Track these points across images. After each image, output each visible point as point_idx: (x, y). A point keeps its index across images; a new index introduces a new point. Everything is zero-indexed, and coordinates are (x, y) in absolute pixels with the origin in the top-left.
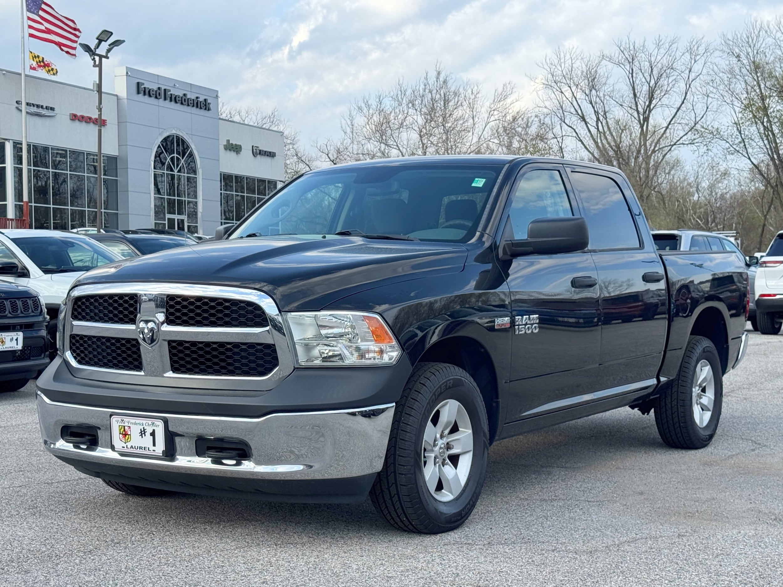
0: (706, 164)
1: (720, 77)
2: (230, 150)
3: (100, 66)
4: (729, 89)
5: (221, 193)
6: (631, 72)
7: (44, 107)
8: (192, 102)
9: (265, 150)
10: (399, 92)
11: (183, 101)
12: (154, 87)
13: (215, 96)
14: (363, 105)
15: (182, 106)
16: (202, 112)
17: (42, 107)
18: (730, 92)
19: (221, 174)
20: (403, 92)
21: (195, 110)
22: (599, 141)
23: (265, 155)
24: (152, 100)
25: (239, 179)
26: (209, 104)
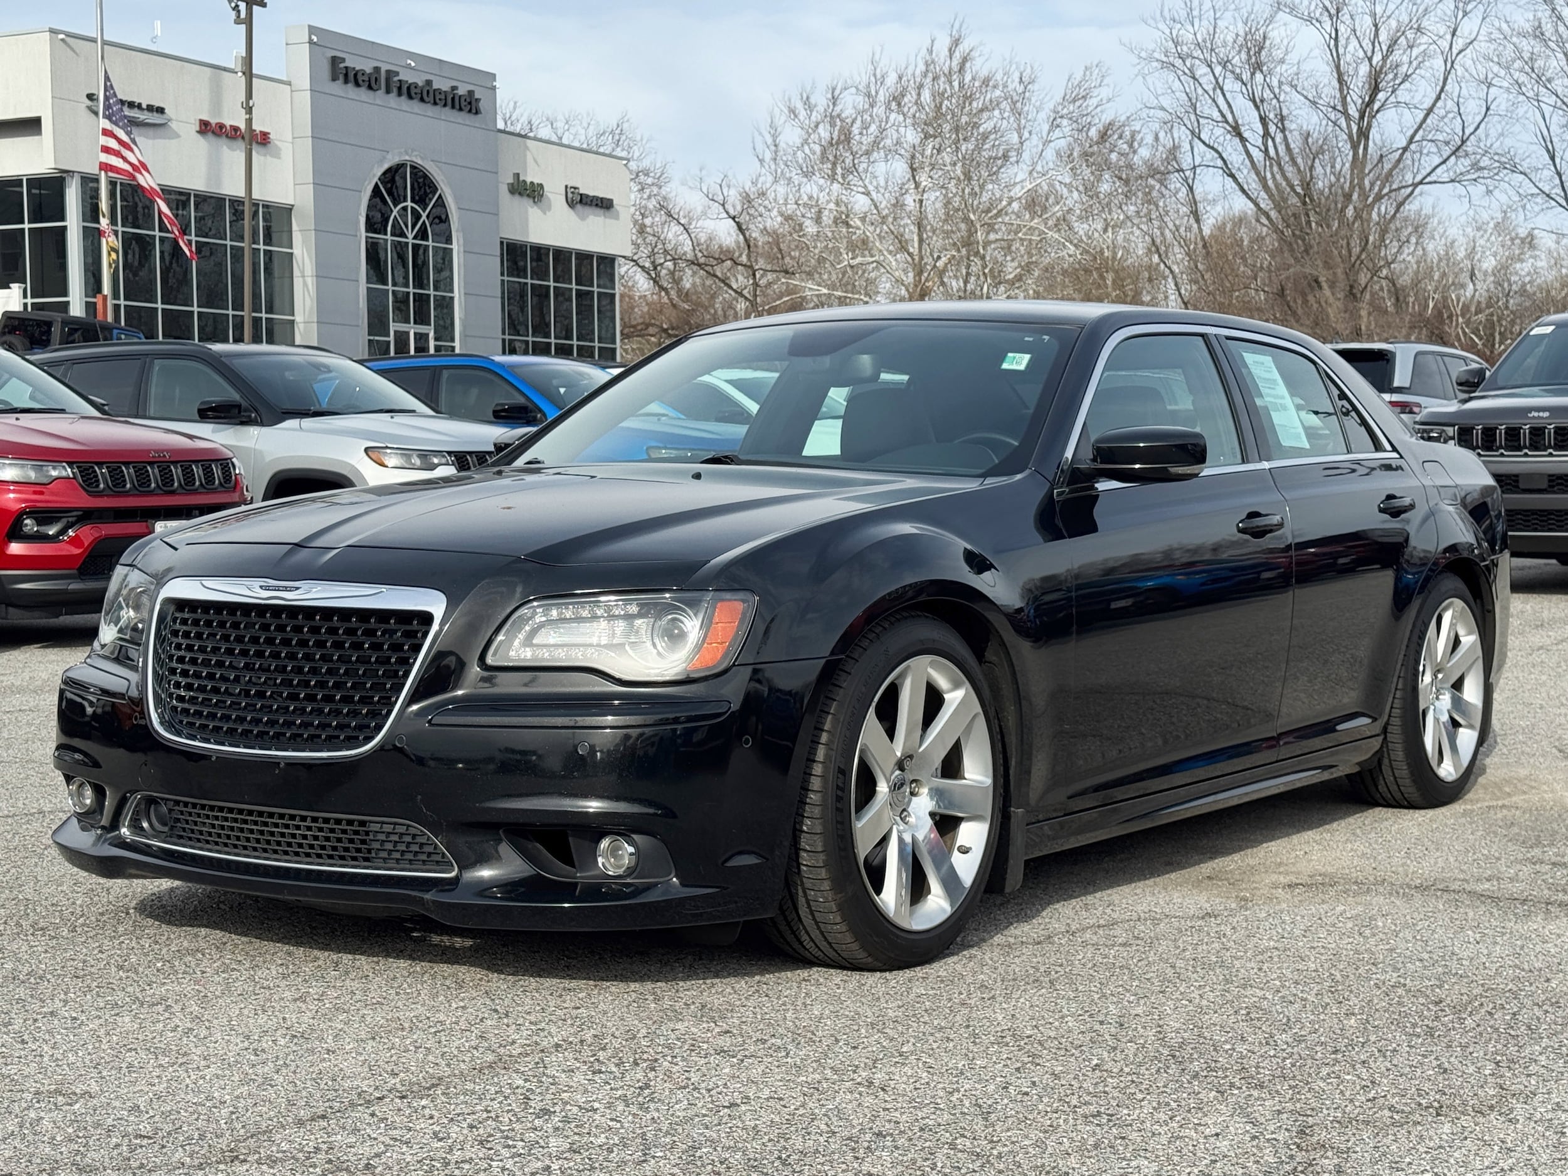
0: (1492, 225)
1: (1514, 44)
2: (520, 194)
3: (249, 22)
4: (1533, 70)
5: (503, 281)
6: (1333, 35)
7: (144, 106)
8: (443, 97)
9: (591, 193)
10: (873, 79)
11: (424, 94)
12: (367, 66)
14: (799, 106)
15: (422, 105)
17: (139, 106)
18: (1534, 75)
19: (502, 243)
20: (879, 76)
21: (447, 113)
22: (1269, 175)
23: (591, 205)
24: (363, 94)
25: (540, 252)
26: (478, 100)
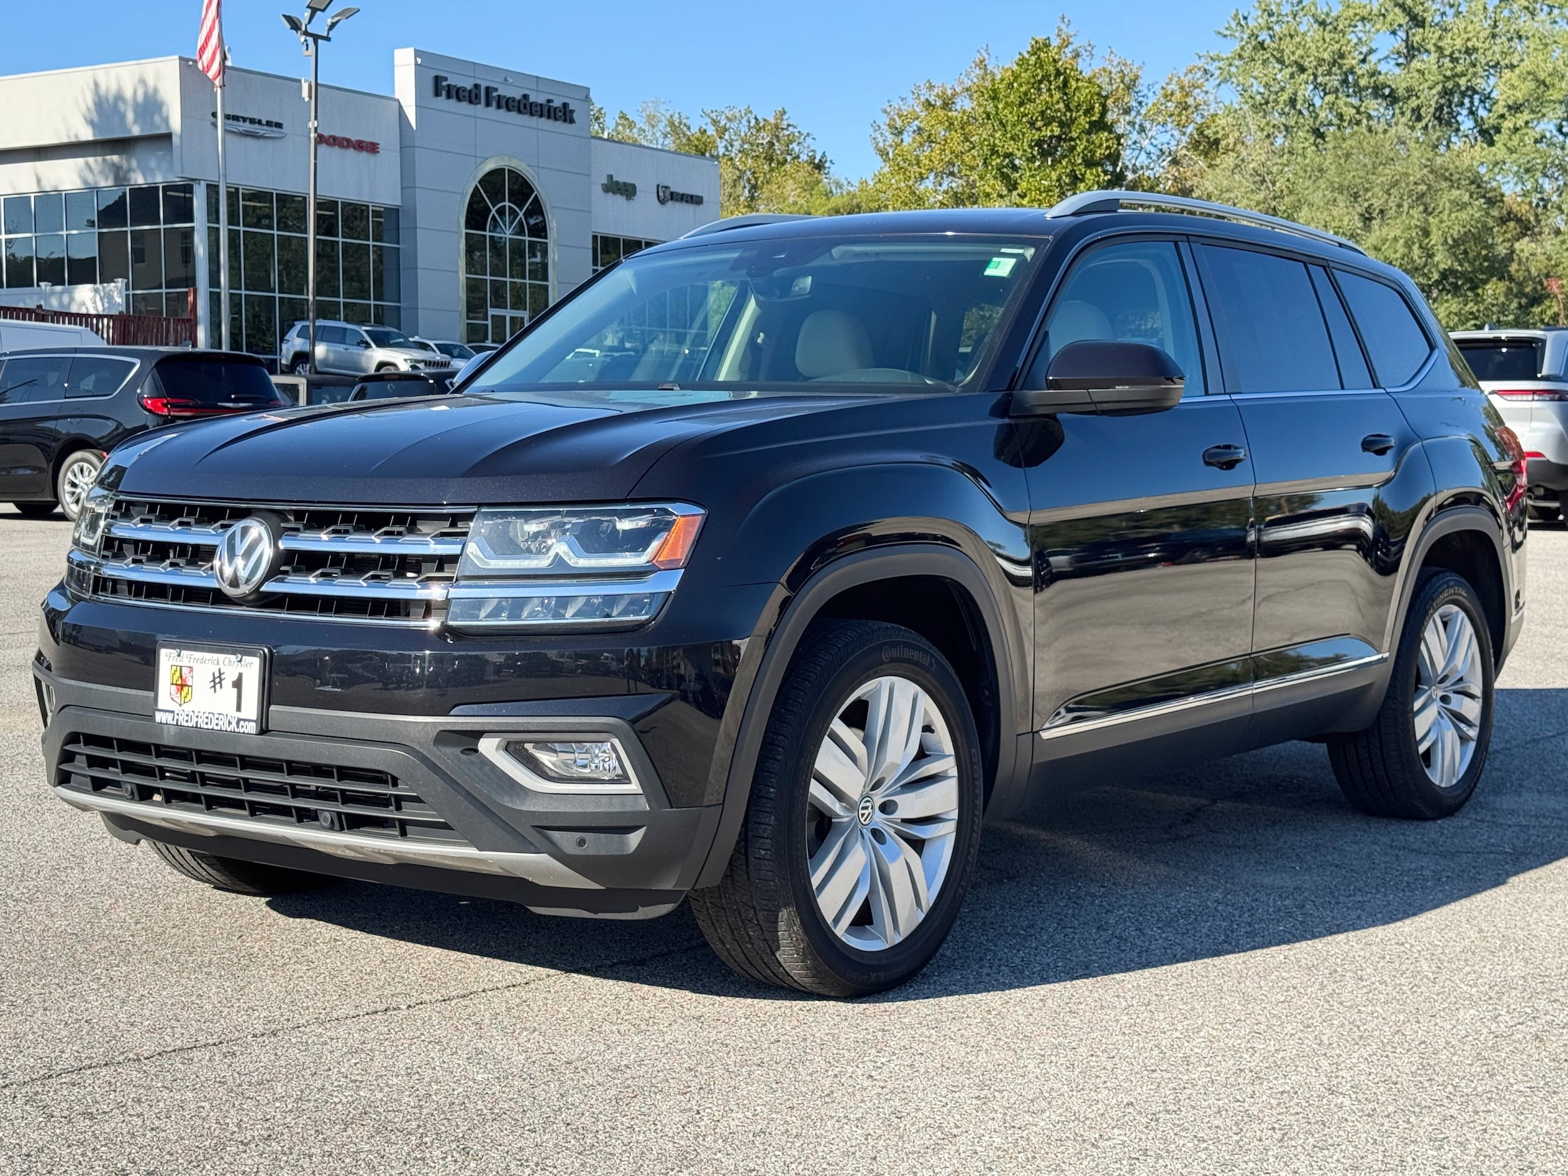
2: (614, 193)
7: (264, 122)
8: (539, 109)
9: (682, 191)
11: (523, 106)
12: (468, 84)
13: (583, 97)
15: (520, 116)
16: (560, 126)
17: (260, 122)
19: (595, 238)
21: (544, 123)
23: (681, 201)
24: (464, 106)
26: (572, 112)
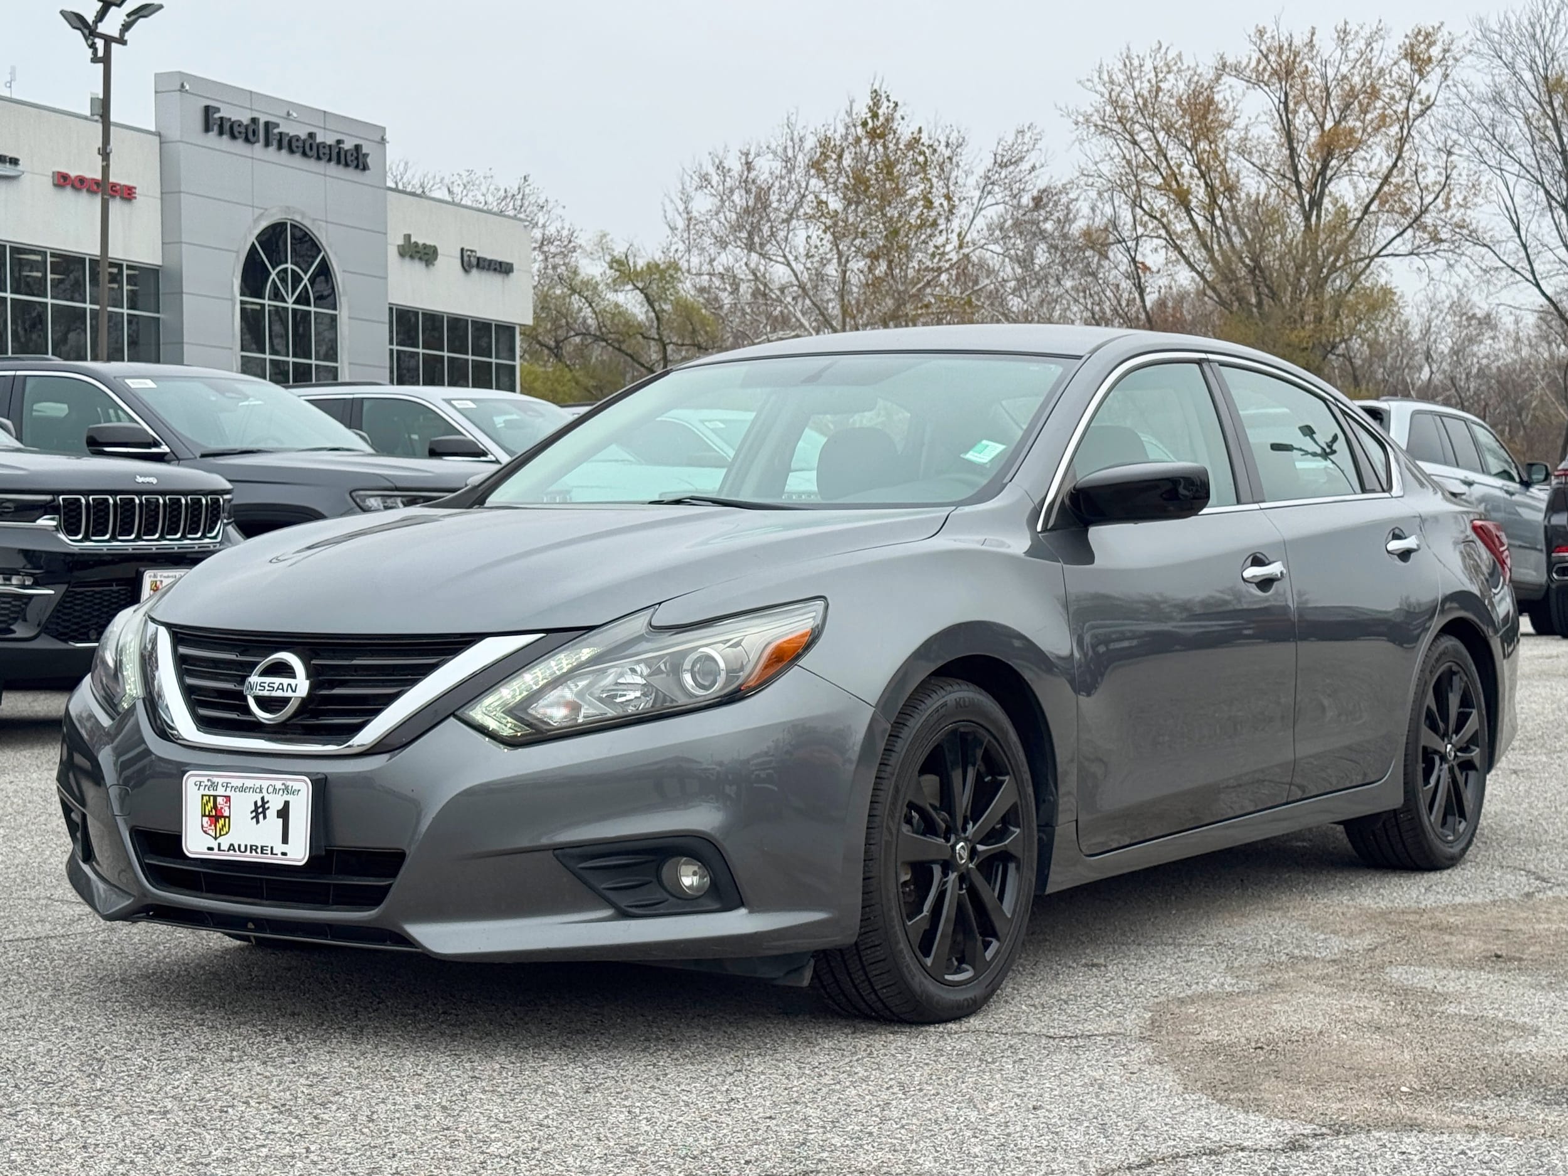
0: (1447, 304)
1: (1474, 111)
2: (412, 257)
3: (106, 60)
4: (1494, 137)
5: (391, 351)
6: (1283, 99)
8: (327, 151)
9: (489, 257)
10: (790, 143)
11: (307, 148)
13: (378, 139)
14: (712, 170)
15: (305, 160)
16: (351, 174)
18: (1494, 142)
19: (391, 309)
20: (797, 140)
21: (333, 169)
22: (1216, 247)
23: (488, 269)
24: (239, 146)
25: (433, 319)
26: (366, 155)
